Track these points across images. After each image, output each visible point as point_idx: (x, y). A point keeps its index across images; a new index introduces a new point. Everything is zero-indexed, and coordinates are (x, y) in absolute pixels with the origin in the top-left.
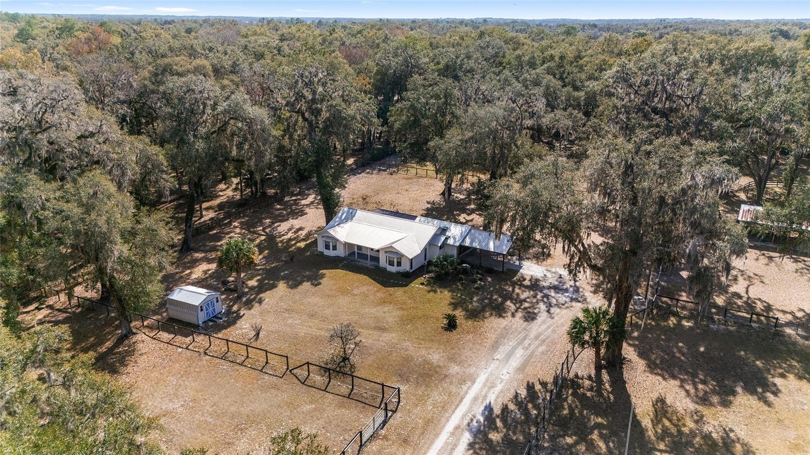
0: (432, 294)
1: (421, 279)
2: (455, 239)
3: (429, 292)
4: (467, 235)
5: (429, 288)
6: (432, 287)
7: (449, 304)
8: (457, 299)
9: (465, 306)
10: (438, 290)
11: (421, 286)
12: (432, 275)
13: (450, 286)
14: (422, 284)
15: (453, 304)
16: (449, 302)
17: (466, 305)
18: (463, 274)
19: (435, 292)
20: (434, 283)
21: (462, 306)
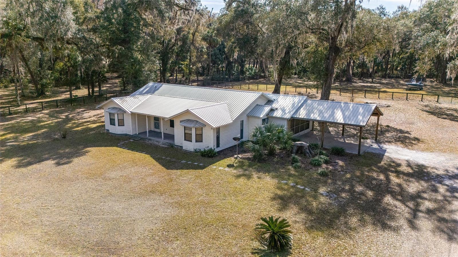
0: (242, 180)
1: (231, 160)
2: (283, 110)
3: (239, 176)
4: (302, 106)
5: (240, 171)
6: (246, 170)
7: (273, 199)
8: (288, 190)
9: (303, 202)
10: (255, 175)
11: (227, 169)
12: (249, 155)
13: (276, 170)
14: (229, 166)
15: (281, 198)
16: (272, 195)
17: (307, 201)
18: (297, 153)
19: (249, 177)
20: (250, 166)
21: (297, 203)
